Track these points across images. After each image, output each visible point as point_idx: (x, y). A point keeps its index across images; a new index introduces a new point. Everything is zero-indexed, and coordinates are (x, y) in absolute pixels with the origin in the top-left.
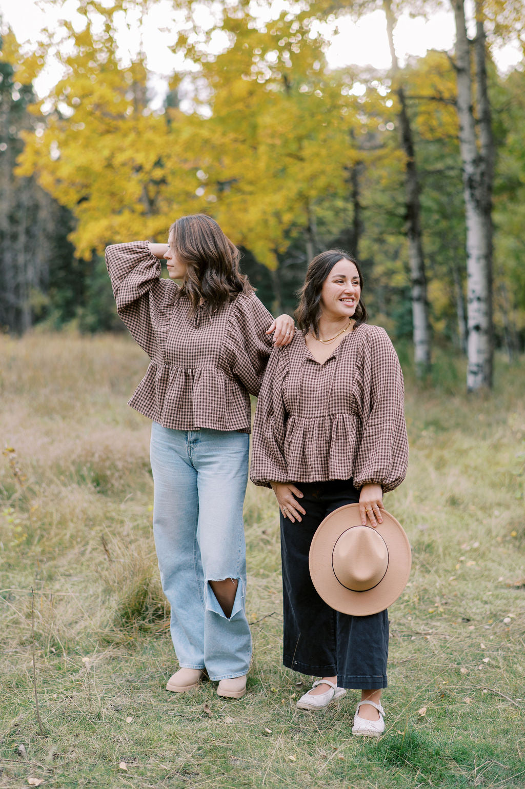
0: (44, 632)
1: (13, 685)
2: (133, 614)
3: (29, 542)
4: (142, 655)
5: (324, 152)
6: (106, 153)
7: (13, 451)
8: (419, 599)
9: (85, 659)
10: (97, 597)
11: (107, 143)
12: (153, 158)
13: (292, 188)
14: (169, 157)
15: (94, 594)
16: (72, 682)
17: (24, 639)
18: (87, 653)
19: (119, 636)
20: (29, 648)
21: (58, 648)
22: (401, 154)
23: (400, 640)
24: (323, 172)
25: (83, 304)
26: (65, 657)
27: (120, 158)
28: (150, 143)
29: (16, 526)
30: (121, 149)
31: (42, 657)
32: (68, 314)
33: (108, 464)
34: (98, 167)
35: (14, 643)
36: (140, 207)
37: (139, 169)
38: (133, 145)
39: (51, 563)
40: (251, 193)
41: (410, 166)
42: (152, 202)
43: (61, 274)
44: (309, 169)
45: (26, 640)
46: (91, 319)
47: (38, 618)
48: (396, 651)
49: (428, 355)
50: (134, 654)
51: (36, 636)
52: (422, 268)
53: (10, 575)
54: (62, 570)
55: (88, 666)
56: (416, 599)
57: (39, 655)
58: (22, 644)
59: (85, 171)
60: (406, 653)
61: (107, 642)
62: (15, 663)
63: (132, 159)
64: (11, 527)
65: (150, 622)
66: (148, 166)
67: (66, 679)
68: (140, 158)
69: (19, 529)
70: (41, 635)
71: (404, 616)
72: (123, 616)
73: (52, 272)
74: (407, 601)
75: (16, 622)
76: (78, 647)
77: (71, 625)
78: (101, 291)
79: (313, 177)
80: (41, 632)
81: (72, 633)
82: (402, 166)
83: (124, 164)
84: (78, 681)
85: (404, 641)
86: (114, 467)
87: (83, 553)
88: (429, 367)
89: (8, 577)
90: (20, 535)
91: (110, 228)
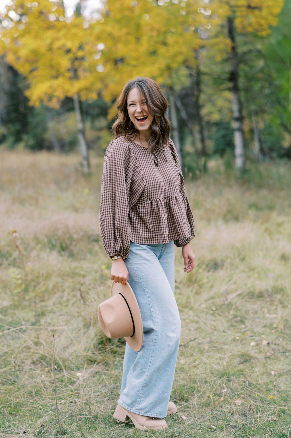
0: (49, 355)
1: (34, 394)
2: (106, 342)
3: (26, 290)
4: (115, 370)
5: (181, 40)
6: (48, 41)
7: (15, 232)
8: (284, 326)
9: (79, 374)
10: (79, 330)
11: (49, 35)
12: (77, 44)
13: (162, 63)
14: (87, 44)
15: (77, 328)
16: (72, 391)
17: (35, 359)
18: (78, 369)
19: (99, 358)
20: (39, 366)
21: (59, 366)
22: (228, 41)
23: (279, 355)
24: (180, 53)
25: (27, 133)
26: (65, 373)
27: (57, 44)
28: (75, 35)
29: (17, 279)
30: (57, 39)
31: (49, 372)
32: (18, 139)
33: (67, 236)
34: (43, 50)
35: (29, 362)
36: (68, 75)
37: (69, 51)
38: (65, 36)
39: (43, 304)
40: (135, 66)
41: (234, 48)
42: (75, 71)
43: (13, 115)
44: (172, 51)
45: (37, 360)
46: (32, 142)
47: (43, 345)
48: (279, 364)
49: (244, 164)
50: (109, 369)
51: (43, 358)
52: (240, 111)
53: (17, 312)
54: (49, 308)
55: (81, 379)
56: (282, 327)
57: (47, 371)
58: (34, 363)
59: (35, 53)
60: (285, 366)
61: (92, 362)
62: (32, 377)
63: (64, 46)
64: (14, 280)
65: (117, 346)
66: (74, 49)
67: (68, 388)
68: (69, 44)
69: (20, 282)
70: (46, 357)
71: (277, 338)
72: (99, 344)
73: (8, 114)
74: (276, 328)
75: (28, 348)
76: (72, 365)
77: (65, 349)
78: (37, 125)
79: (175, 56)
80: (47, 355)
81: (66, 355)
82: (229, 49)
83: (60, 48)
84: (76, 390)
85: (281, 356)
86: (71, 238)
87: (62, 297)
88: (244, 171)
89: (15, 314)
90: (20, 285)
91: (51, 87)
